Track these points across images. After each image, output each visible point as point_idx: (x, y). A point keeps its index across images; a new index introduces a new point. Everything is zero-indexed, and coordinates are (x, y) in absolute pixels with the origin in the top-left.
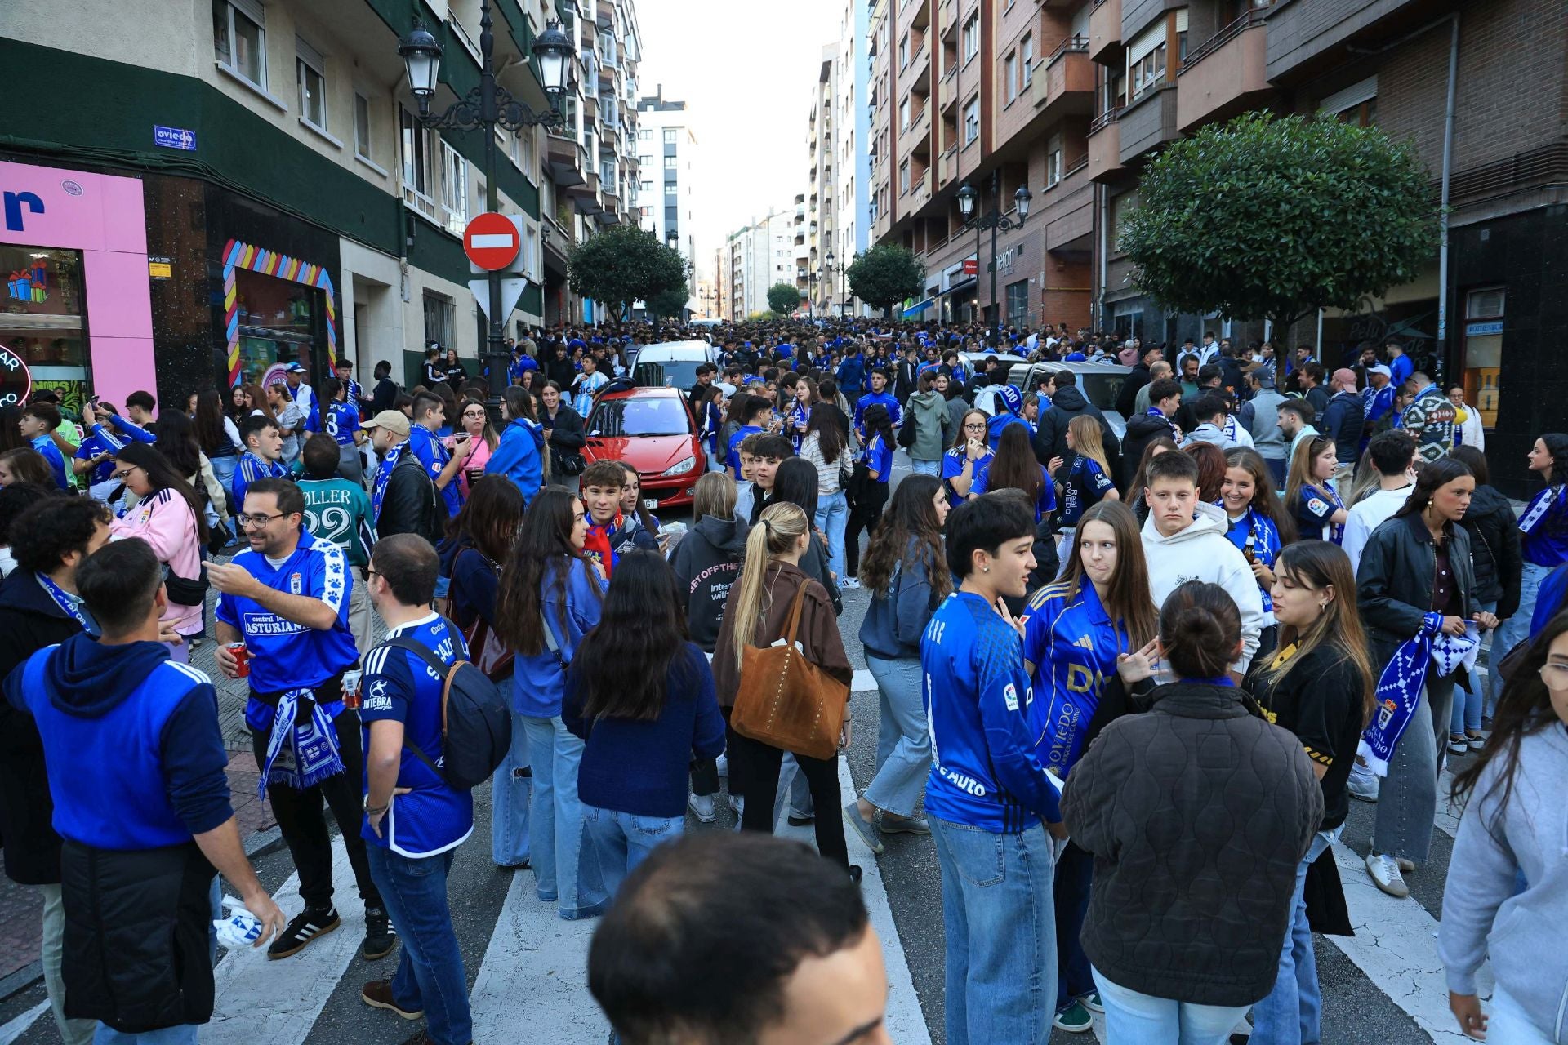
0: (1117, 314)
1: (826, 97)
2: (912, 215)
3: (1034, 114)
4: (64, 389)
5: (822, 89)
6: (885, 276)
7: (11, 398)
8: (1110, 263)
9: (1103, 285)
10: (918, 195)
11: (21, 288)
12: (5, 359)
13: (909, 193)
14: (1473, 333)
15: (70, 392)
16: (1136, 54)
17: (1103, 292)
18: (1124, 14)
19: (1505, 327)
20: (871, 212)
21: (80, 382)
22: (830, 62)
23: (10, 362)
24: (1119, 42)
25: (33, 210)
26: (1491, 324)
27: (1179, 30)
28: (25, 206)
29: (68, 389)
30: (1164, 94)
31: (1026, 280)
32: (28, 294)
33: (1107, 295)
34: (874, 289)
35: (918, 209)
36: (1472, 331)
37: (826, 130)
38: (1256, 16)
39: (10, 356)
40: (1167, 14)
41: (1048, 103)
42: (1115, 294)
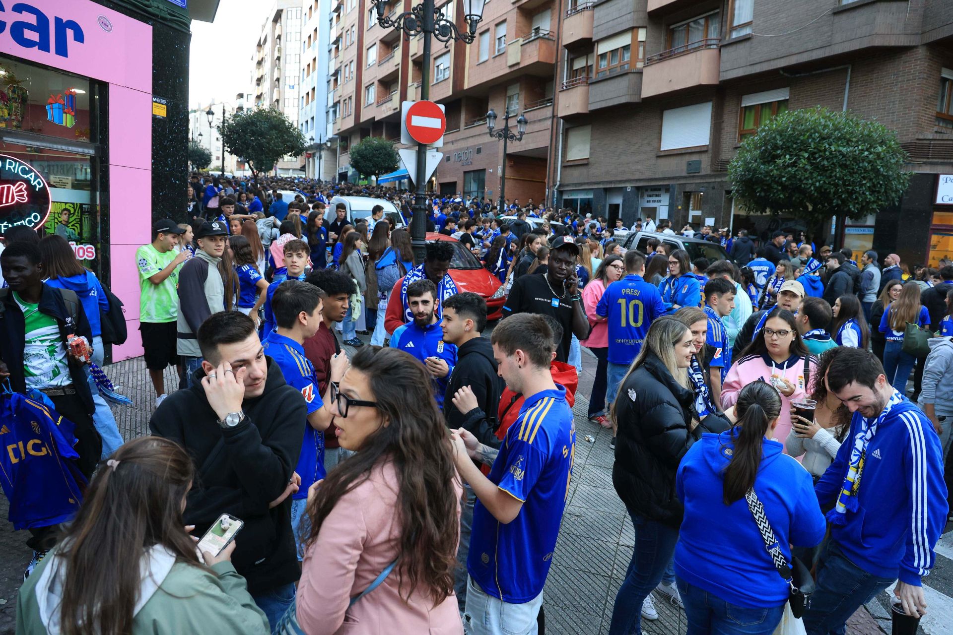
0: (565, 197)
1: (277, 33)
2: (376, 119)
3: (507, 71)
4: (69, 211)
5: (274, 28)
6: (378, 158)
7: (35, 217)
8: (564, 167)
9: (559, 179)
10: (384, 107)
11: (56, 111)
12: (32, 179)
13: (375, 105)
14: (849, 232)
15: (74, 214)
16: (603, 48)
17: (558, 183)
18: (595, 24)
19: (875, 231)
20: (327, 112)
21: (81, 205)
22: (282, 11)
23: (35, 183)
24: (591, 39)
25: (75, 39)
26: (862, 229)
27: (640, 39)
28: (70, 33)
29: (72, 211)
30: (631, 76)
31: (484, 170)
32: (61, 119)
33: (560, 186)
34: (371, 165)
35: (384, 116)
36: (847, 231)
37: (276, 55)
38: (709, 42)
39: (36, 177)
40: (633, 29)
41: (521, 66)
42: (568, 185)
